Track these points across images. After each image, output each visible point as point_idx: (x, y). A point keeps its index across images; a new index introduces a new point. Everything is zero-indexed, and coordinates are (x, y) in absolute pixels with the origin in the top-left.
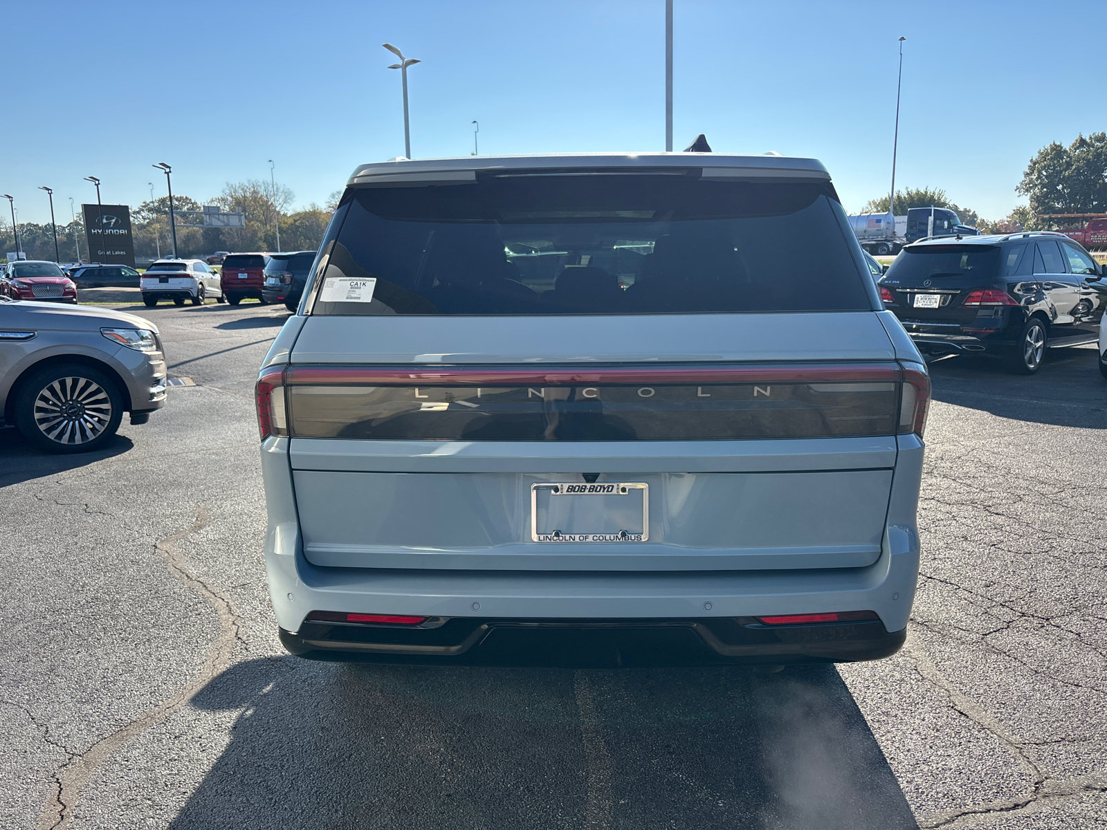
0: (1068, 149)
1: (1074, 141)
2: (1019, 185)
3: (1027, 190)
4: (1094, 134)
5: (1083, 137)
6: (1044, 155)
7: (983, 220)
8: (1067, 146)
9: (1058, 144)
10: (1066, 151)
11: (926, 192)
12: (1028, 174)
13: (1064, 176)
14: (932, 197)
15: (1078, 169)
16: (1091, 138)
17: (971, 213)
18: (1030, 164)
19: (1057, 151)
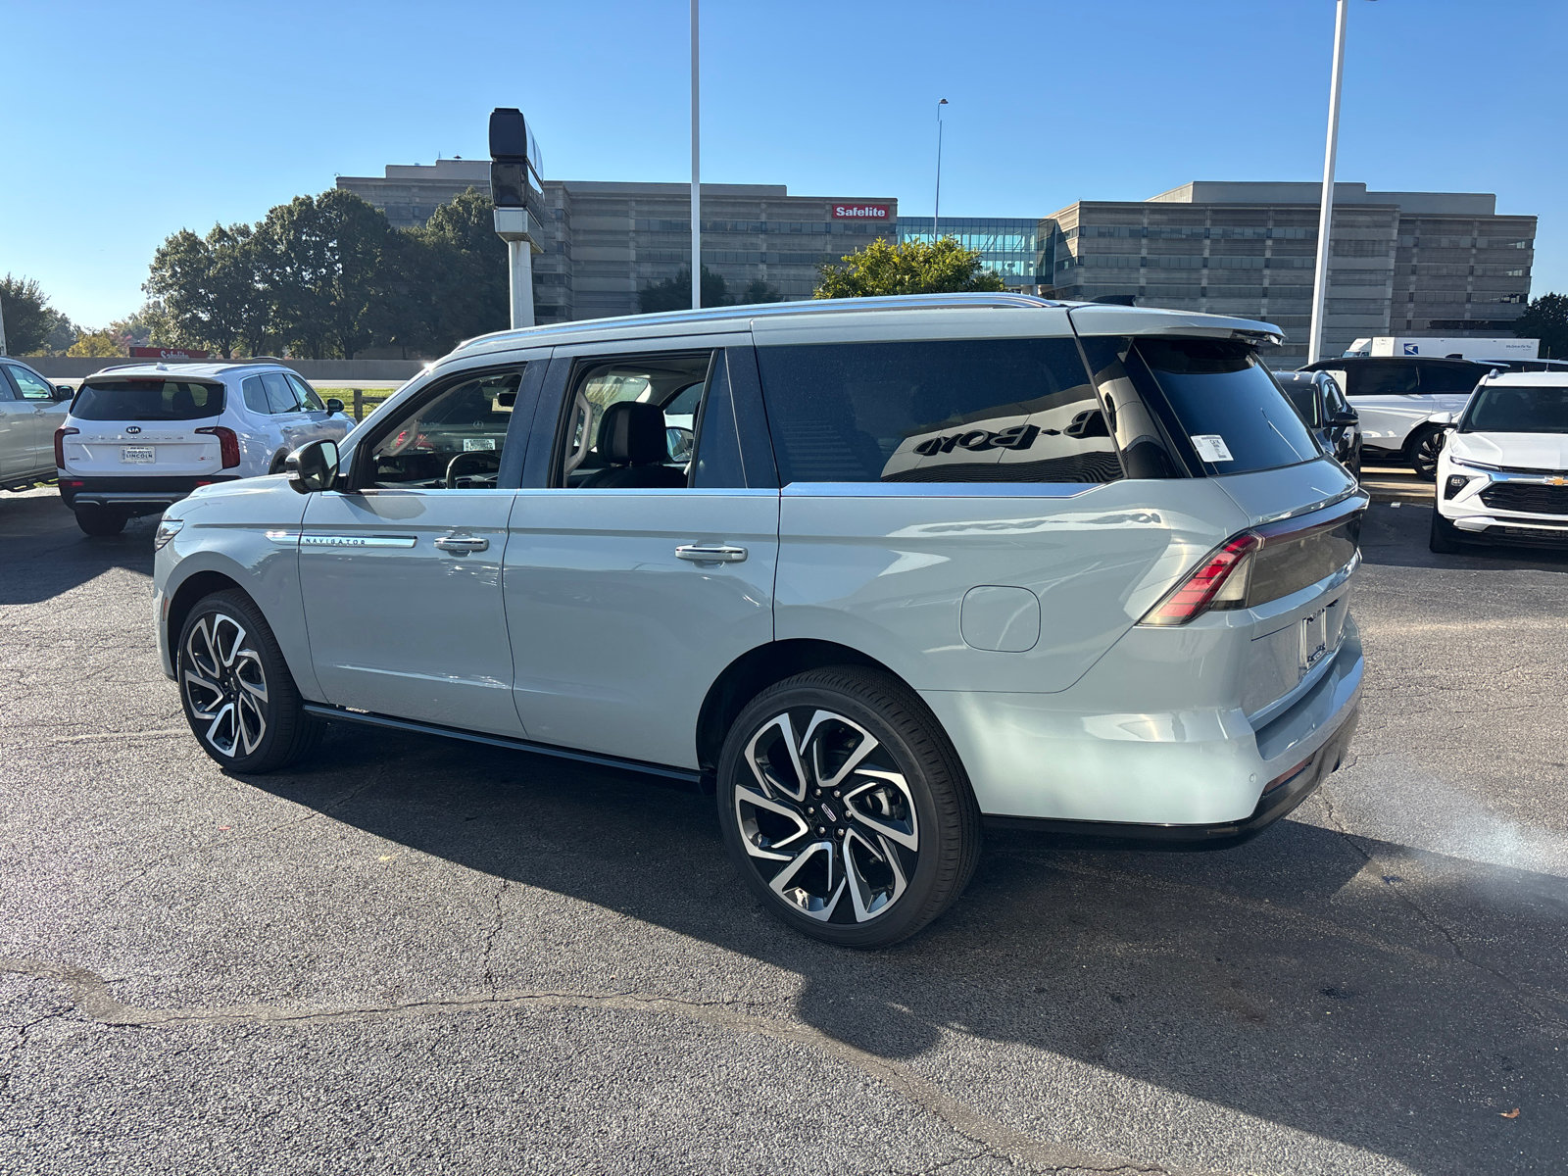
0: (204, 241)
1: (211, 231)
2: (146, 283)
3: (159, 291)
4: (235, 225)
5: (223, 227)
6: (174, 244)
7: (79, 327)
8: (203, 235)
9: (191, 232)
10: (202, 243)
11: (9, 282)
12: (155, 268)
13: (208, 276)
14: (20, 289)
15: (223, 268)
16: (232, 230)
17: (59, 316)
18: (156, 254)
19: (190, 241)
